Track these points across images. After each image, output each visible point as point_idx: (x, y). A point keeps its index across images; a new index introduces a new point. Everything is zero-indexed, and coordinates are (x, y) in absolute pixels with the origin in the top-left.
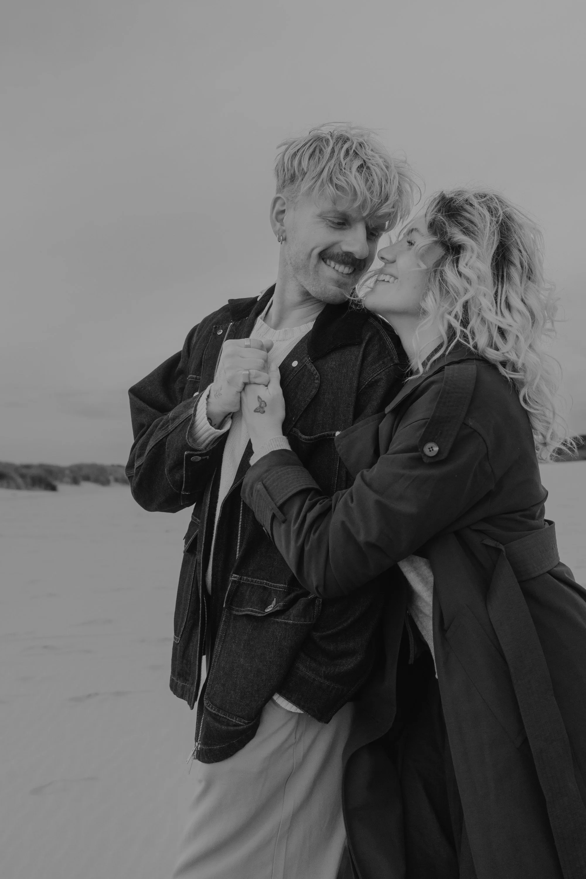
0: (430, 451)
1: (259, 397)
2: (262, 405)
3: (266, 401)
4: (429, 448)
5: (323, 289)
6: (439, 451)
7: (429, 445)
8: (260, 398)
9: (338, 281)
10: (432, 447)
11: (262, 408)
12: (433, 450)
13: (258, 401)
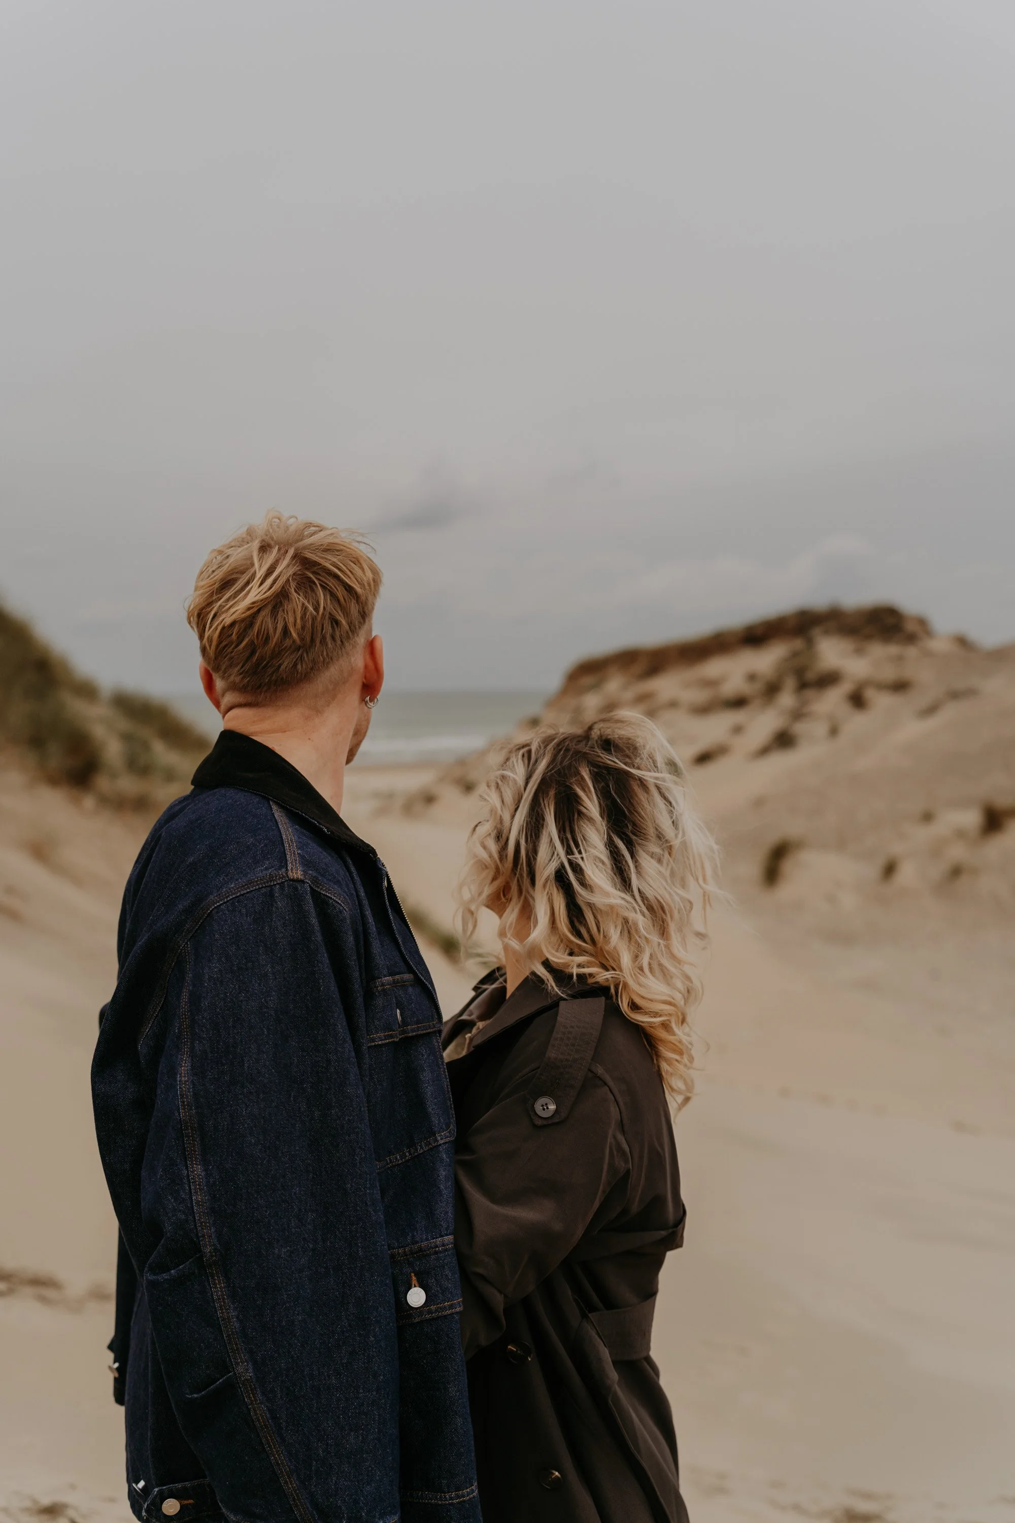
0: (544, 1109)
4: (542, 1106)
10: (546, 1104)
12: (548, 1108)
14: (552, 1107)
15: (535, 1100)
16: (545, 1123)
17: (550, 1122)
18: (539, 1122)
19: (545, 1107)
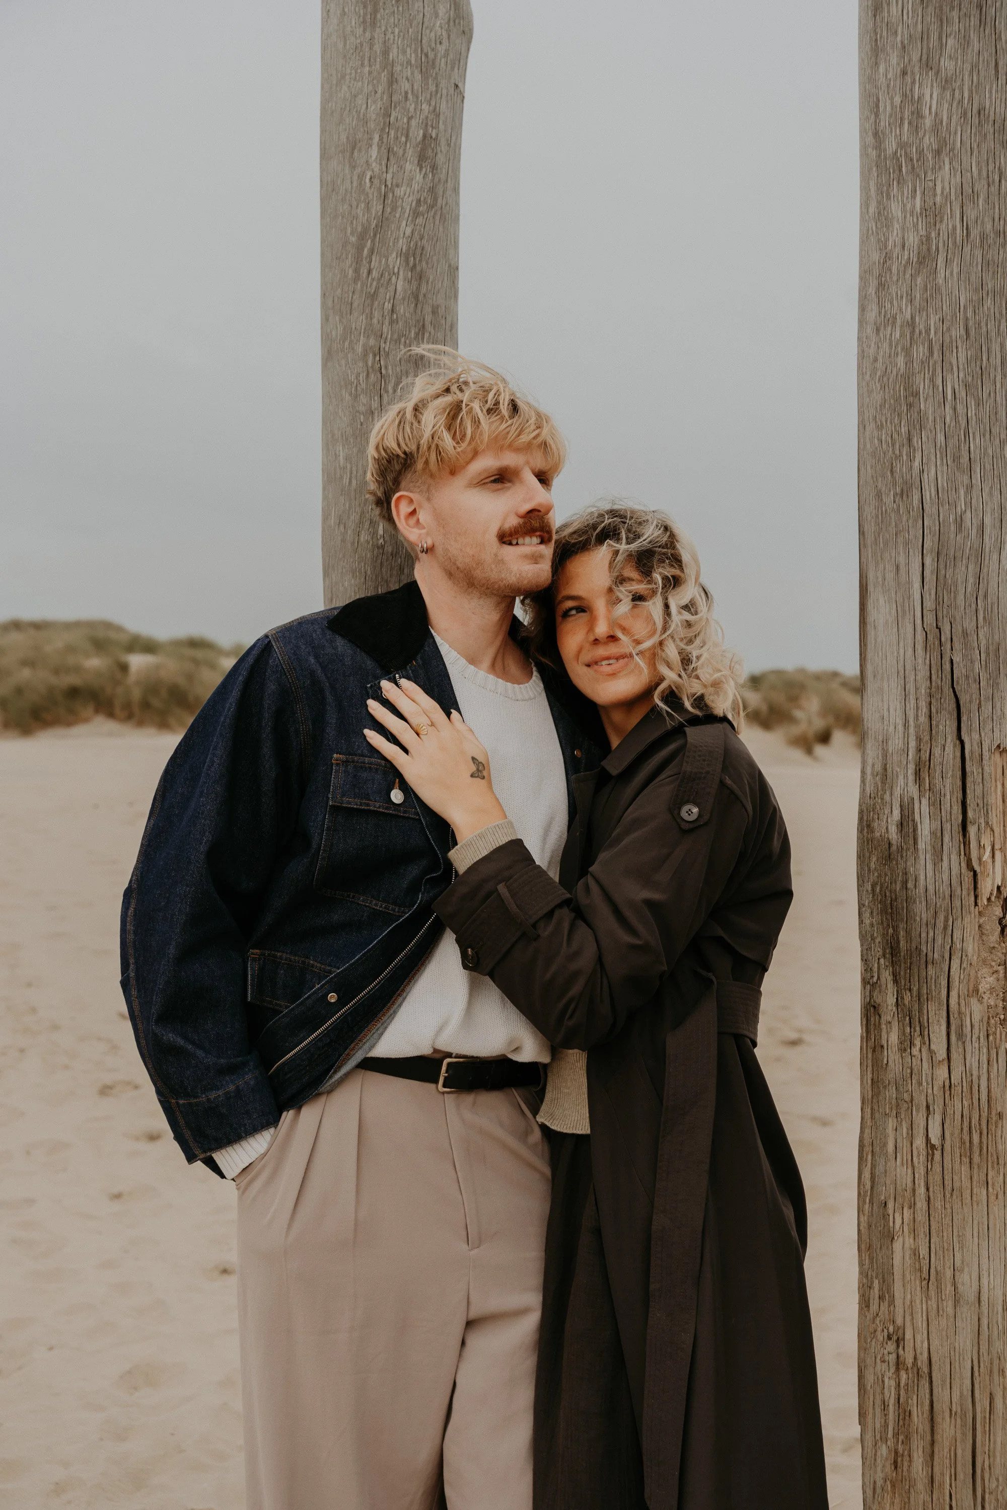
0: (689, 815)
1: (473, 758)
2: (481, 768)
3: (483, 763)
4: (687, 812)
5: (518, 575)
6: (700, 815)
7: (685, 808)
8: (476, 759)
9: (533, 556)
10: (690, 810)
11: (481, 771)
12: (692, 813)
13: (474, 763)
14: (695, 810)
15: (680, 809)
16: (691, 826)
17: (696, 824)
18: (686, 827)
19: (689, 812)
